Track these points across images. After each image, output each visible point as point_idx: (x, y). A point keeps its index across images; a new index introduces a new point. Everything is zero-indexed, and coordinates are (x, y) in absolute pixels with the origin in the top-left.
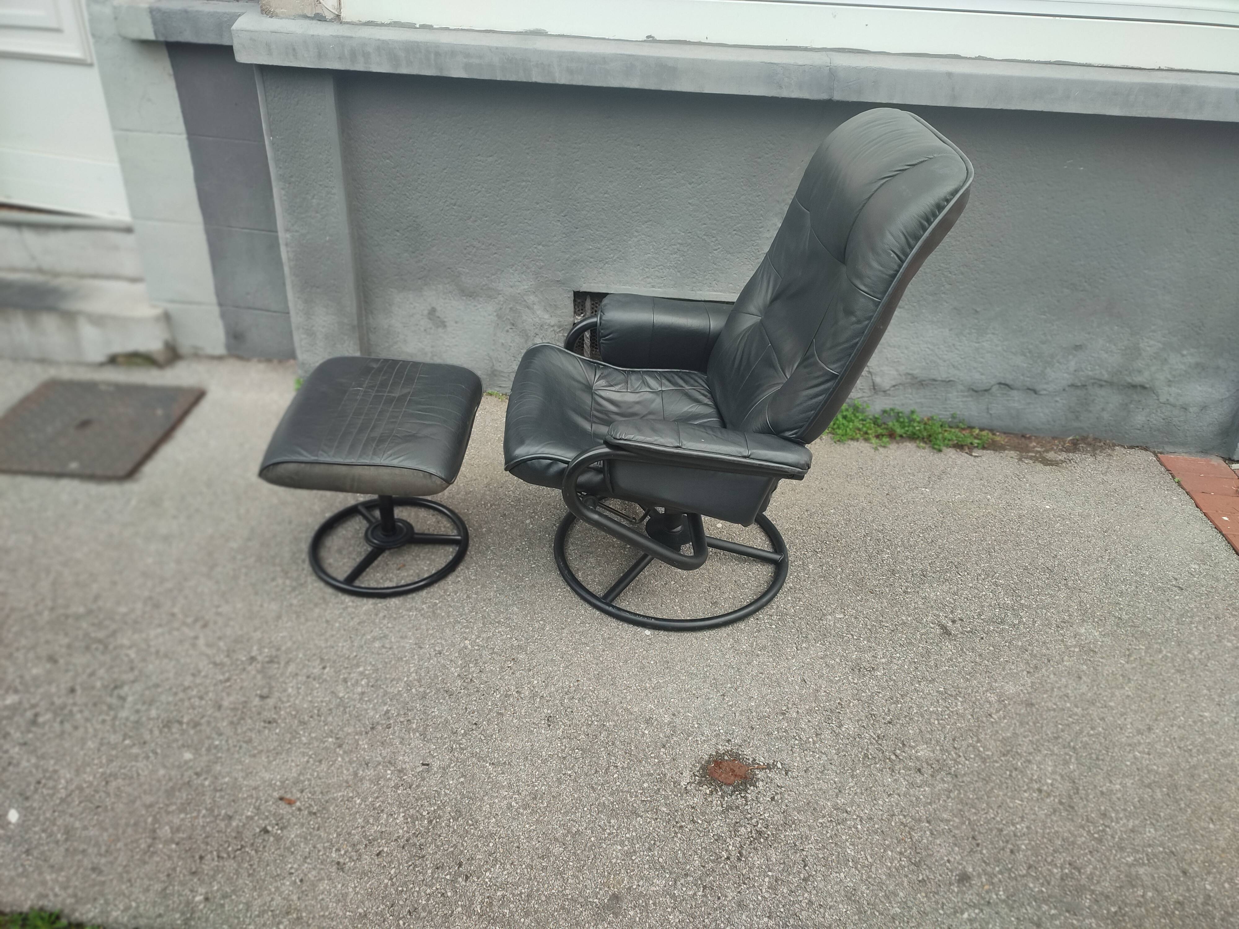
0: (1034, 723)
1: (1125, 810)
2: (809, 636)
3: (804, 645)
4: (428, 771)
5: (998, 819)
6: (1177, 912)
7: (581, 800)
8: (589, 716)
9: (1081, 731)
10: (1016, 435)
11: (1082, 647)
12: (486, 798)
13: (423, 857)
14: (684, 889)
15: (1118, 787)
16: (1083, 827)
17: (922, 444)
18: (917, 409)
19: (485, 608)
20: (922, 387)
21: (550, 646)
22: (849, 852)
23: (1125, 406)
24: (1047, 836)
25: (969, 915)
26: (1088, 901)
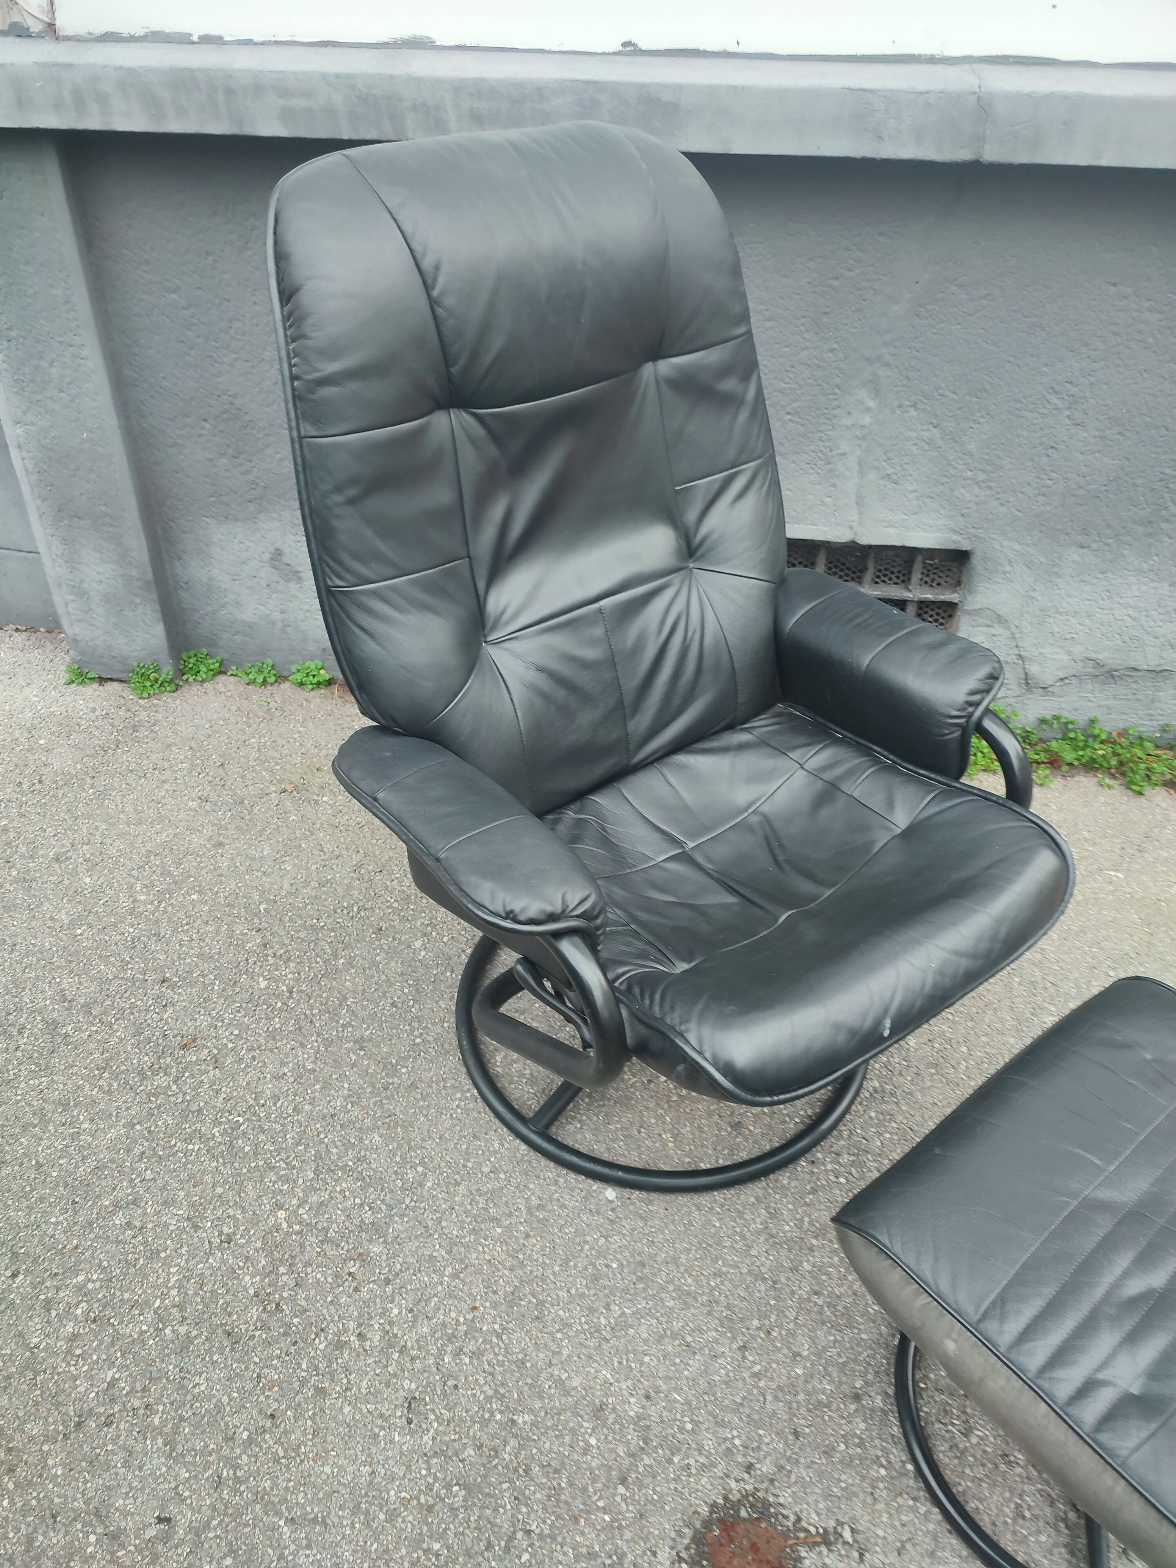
18: (1100, 717)
19: (322, 1136)
20: (1112, 680)
21: (430, 1223)
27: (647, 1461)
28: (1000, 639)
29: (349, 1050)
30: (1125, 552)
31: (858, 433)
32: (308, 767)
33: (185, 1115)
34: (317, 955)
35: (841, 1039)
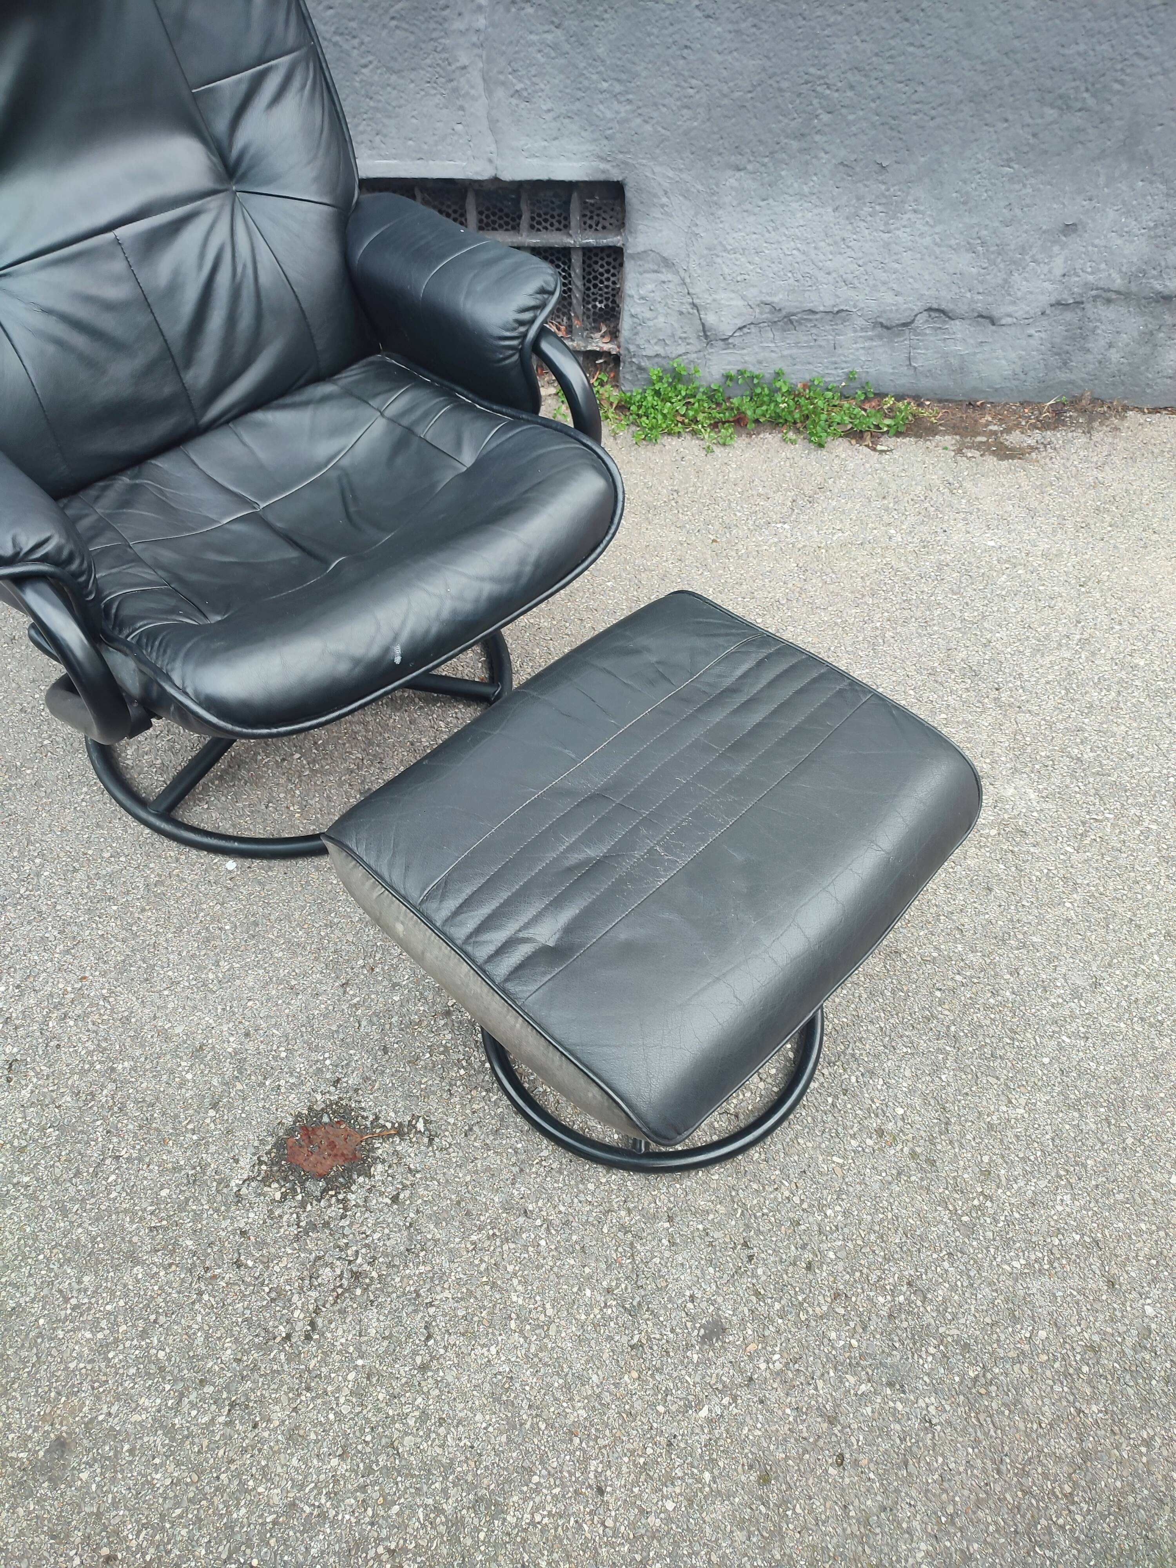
0: (893, 992)
1: (1025, 1159)
5: (796, 1200)
6: (1085, 1369)
7: (36, 1240)
8: (90, 1053)
9: (974, 1001)
10: (959, 403)
14: (194, 1413)
15: (1020, 1111)
16: (944, 1203)
17: (791, 435)
18: (785, 369)
20: (791, 326)
21: (44, 908)
22: (514, 1299)
23: (1148, 337)
24: (877, 1228)
25: (710, 1411)
26: (930, 1359)
27: (239, 1086)
28: (671, 285)
30: (783, 173)
31: (474, 39)
35: (343, 668)
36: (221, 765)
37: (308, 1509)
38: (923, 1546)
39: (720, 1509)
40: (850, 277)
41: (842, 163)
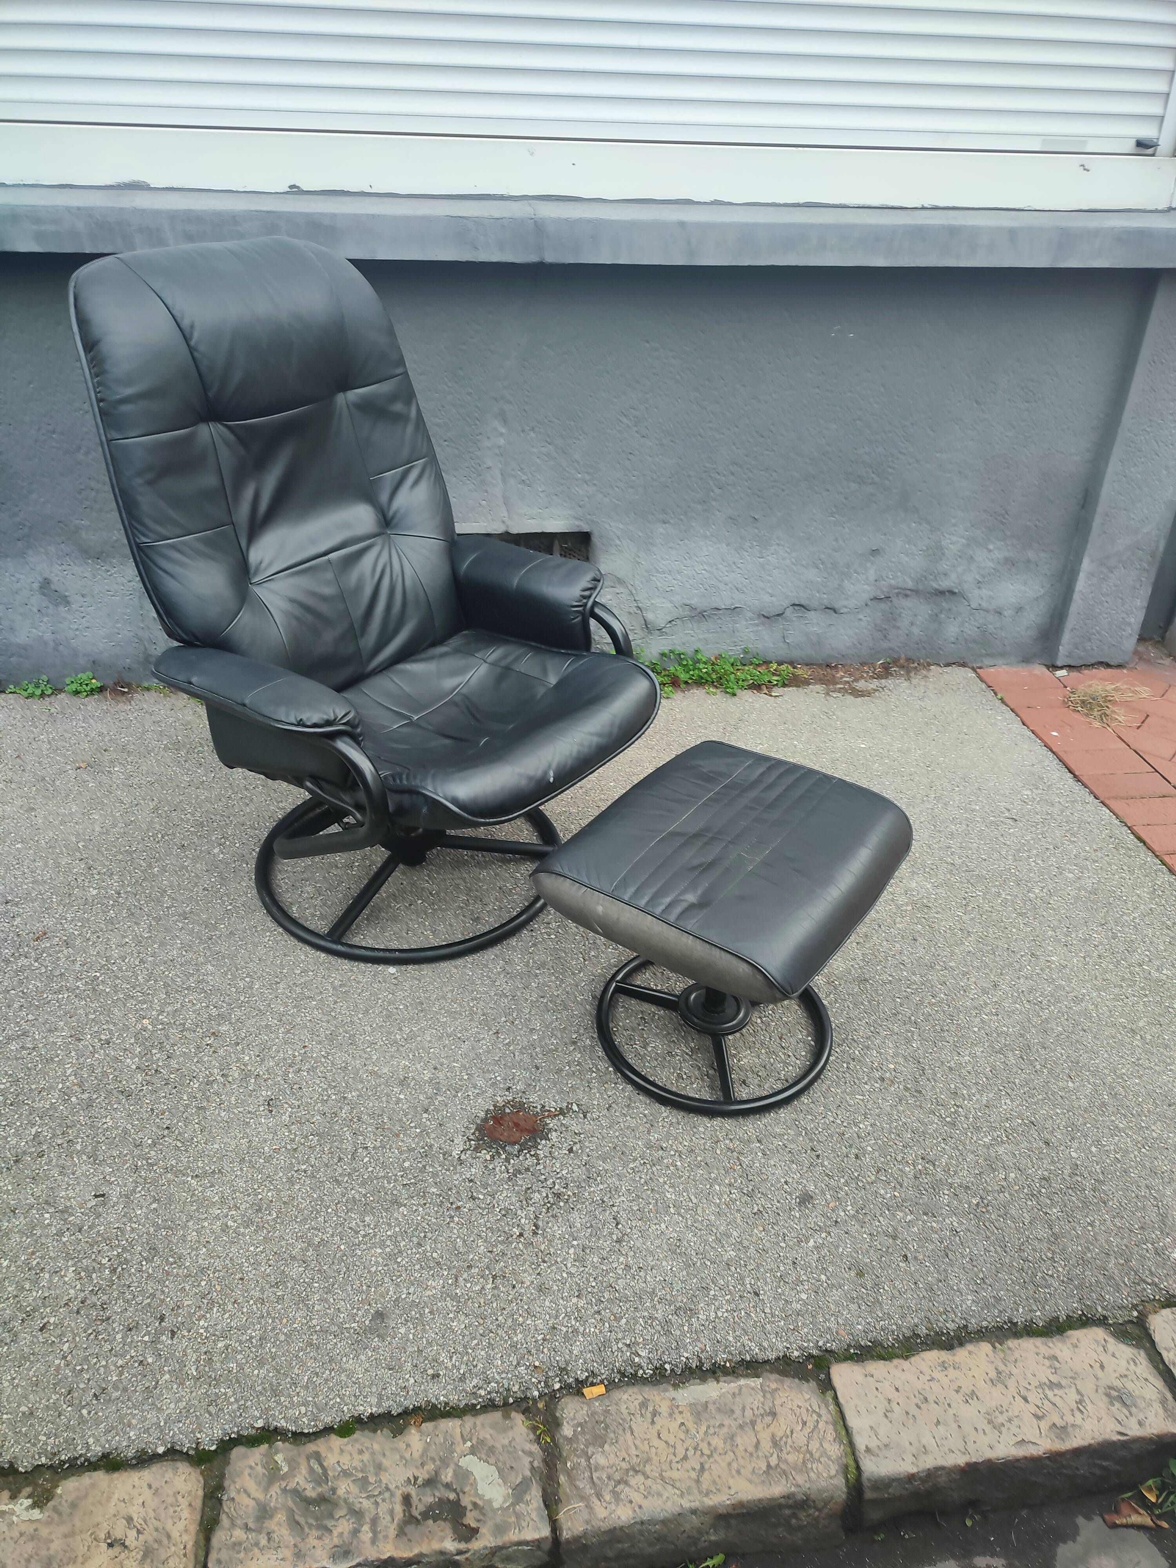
0: (869, 1002)
1: (977, 1084)
2: (598, 941)
3: (593, 953)
4: (104, 1204)
5: (838, 1121)
6: (1043, 1190)
7: (322, 1200)
8: (324, 1090)
9: (922, 1002)
10: (820, 665)
11: (914, 904)
12: (190, 1223)
13: (108, 1318)
14: (469, 1285)
15: (967, 1058)
16: (933, 1112)
17: (712, 690)
18: (701, 648)
19: (166, 973)
20: (703, 619)
21: (262, 1008)
22: (669, 1196)
23: (935, 617)
24: (894, 1131)
25: (815, 1242)
26: (946, 1197)
27: (440, 1098)
28: (622, 595)
29: (175, 922)
30: (693, 524)
31: (497, 451)
32: (96, 749)
33: (50, 978)
34: (135, 868)
35: (523, 782)
36: (366, 911)
37: (565, 1329)
38: (970, 1297)
39: (836, 1294)
40: (740, 586)
41: (730, 518)
